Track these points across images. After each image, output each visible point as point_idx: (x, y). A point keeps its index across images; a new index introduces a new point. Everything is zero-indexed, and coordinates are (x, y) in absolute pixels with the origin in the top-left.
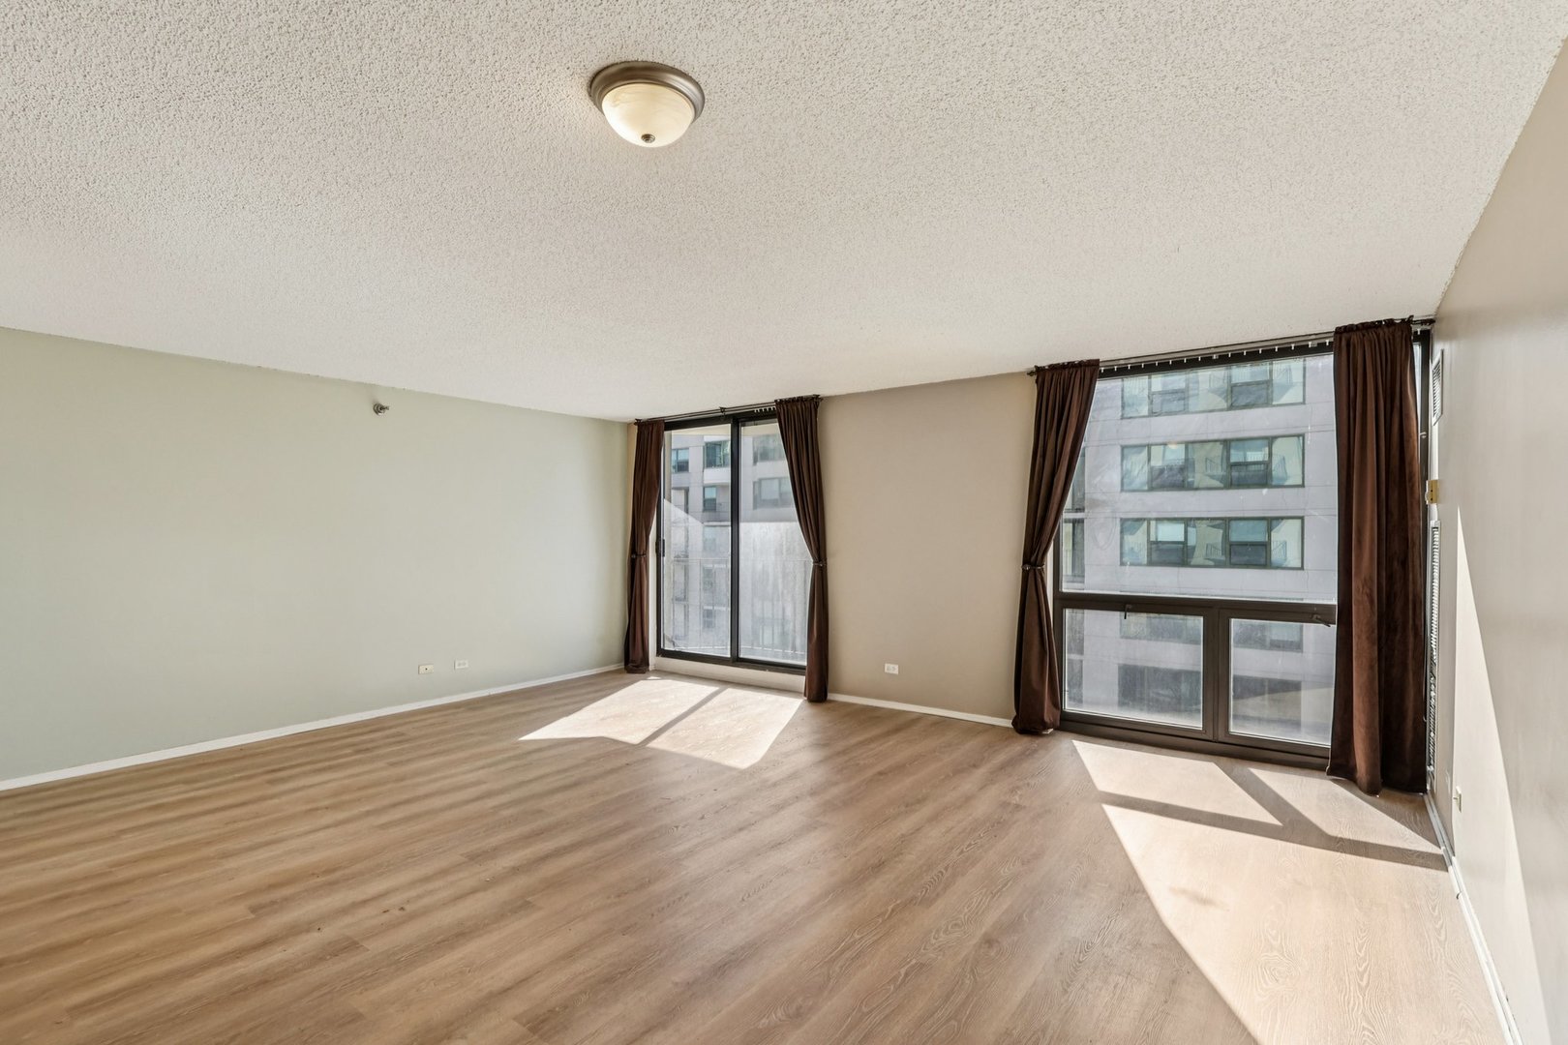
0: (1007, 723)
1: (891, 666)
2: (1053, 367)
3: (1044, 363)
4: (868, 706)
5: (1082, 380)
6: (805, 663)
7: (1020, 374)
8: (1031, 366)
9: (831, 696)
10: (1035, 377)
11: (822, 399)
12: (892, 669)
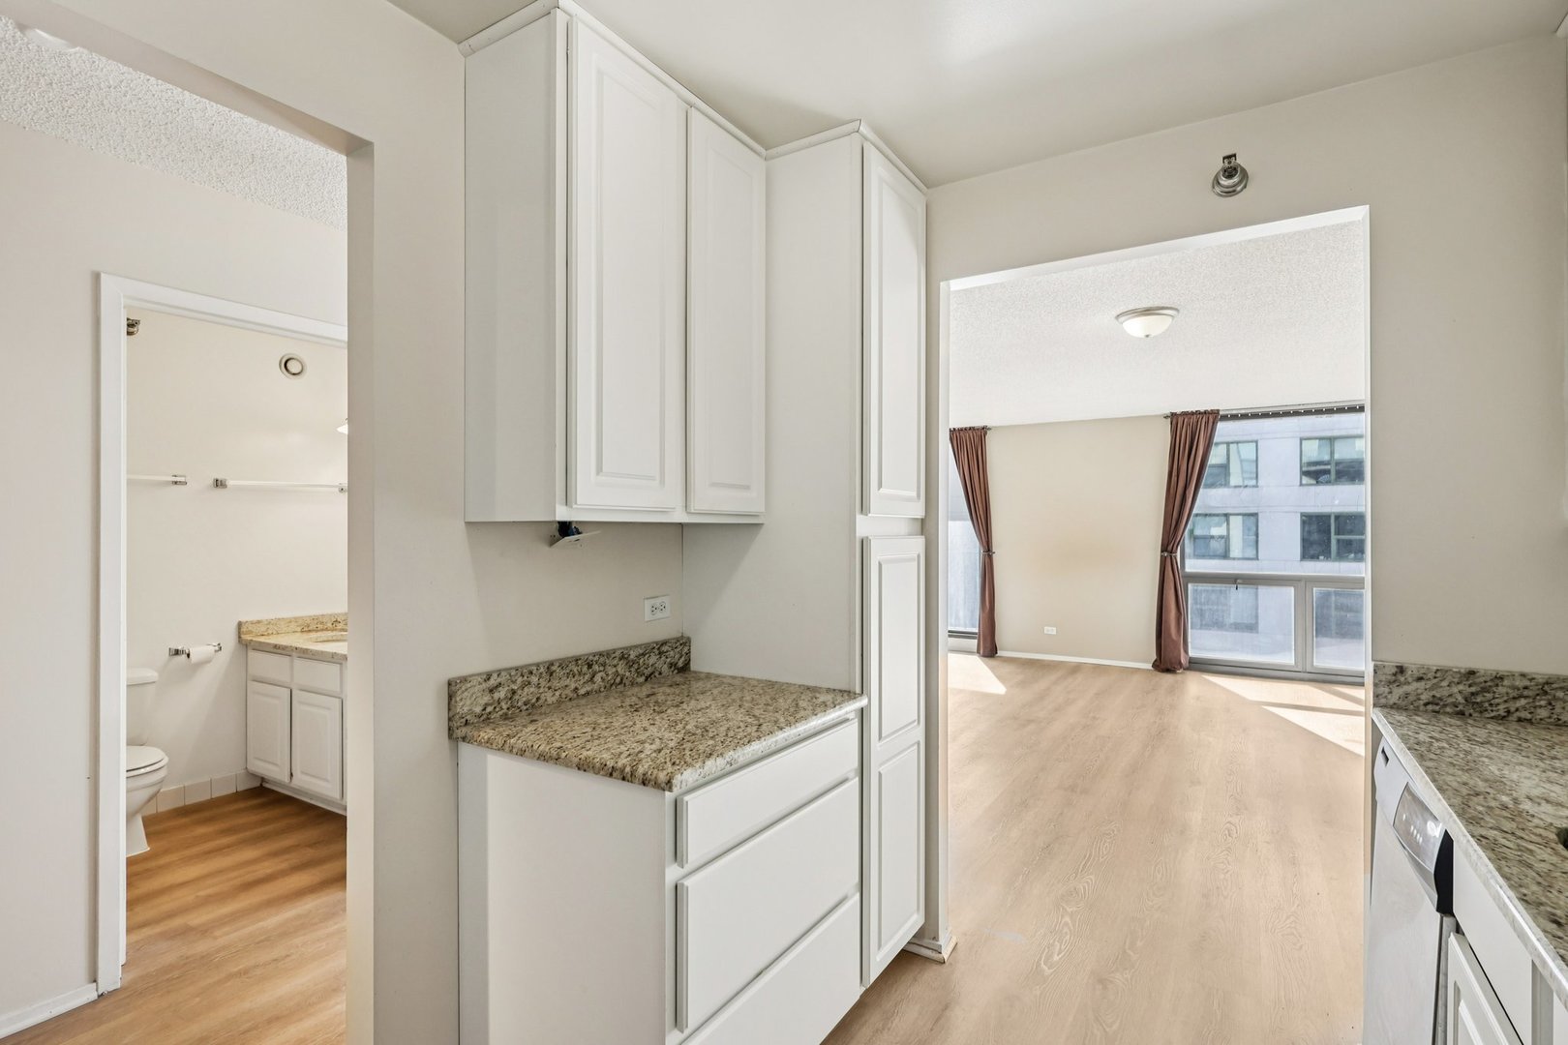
0: (1149, 666)
1: (1050, 628)
2: (1185, 414)
3: (1178, 411)
4: (1030, 659)
5: (1207, 423)
6: (976, 630)
7: (1156, 416)
8: (1168, 412)
9: (999, 653)
10: (1169, 420)
11: (990, 429)
12: (1051, 630)
